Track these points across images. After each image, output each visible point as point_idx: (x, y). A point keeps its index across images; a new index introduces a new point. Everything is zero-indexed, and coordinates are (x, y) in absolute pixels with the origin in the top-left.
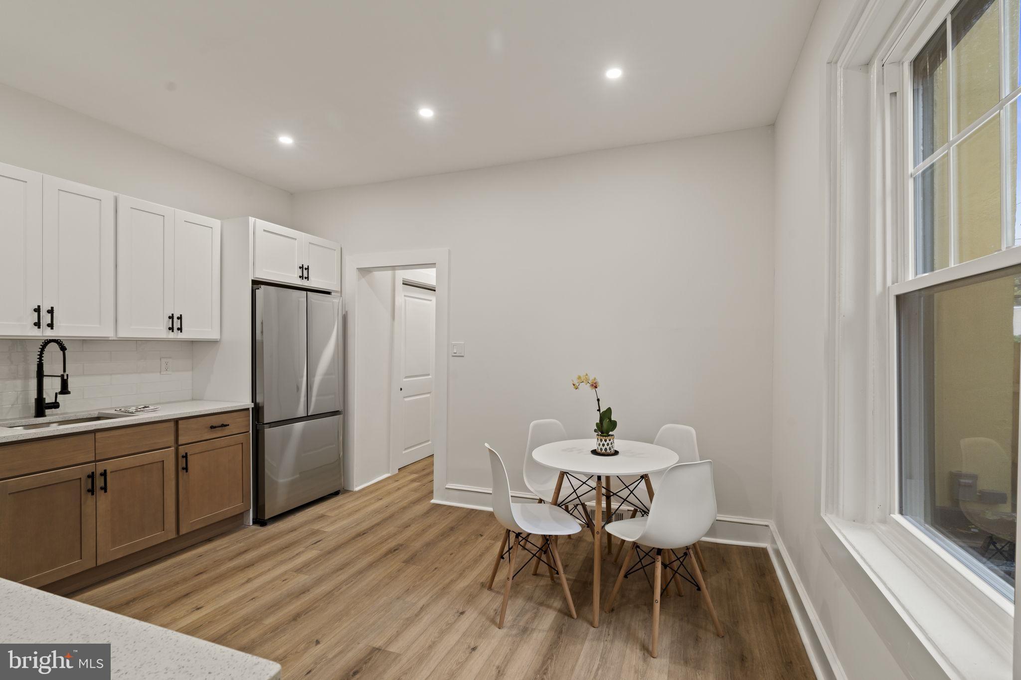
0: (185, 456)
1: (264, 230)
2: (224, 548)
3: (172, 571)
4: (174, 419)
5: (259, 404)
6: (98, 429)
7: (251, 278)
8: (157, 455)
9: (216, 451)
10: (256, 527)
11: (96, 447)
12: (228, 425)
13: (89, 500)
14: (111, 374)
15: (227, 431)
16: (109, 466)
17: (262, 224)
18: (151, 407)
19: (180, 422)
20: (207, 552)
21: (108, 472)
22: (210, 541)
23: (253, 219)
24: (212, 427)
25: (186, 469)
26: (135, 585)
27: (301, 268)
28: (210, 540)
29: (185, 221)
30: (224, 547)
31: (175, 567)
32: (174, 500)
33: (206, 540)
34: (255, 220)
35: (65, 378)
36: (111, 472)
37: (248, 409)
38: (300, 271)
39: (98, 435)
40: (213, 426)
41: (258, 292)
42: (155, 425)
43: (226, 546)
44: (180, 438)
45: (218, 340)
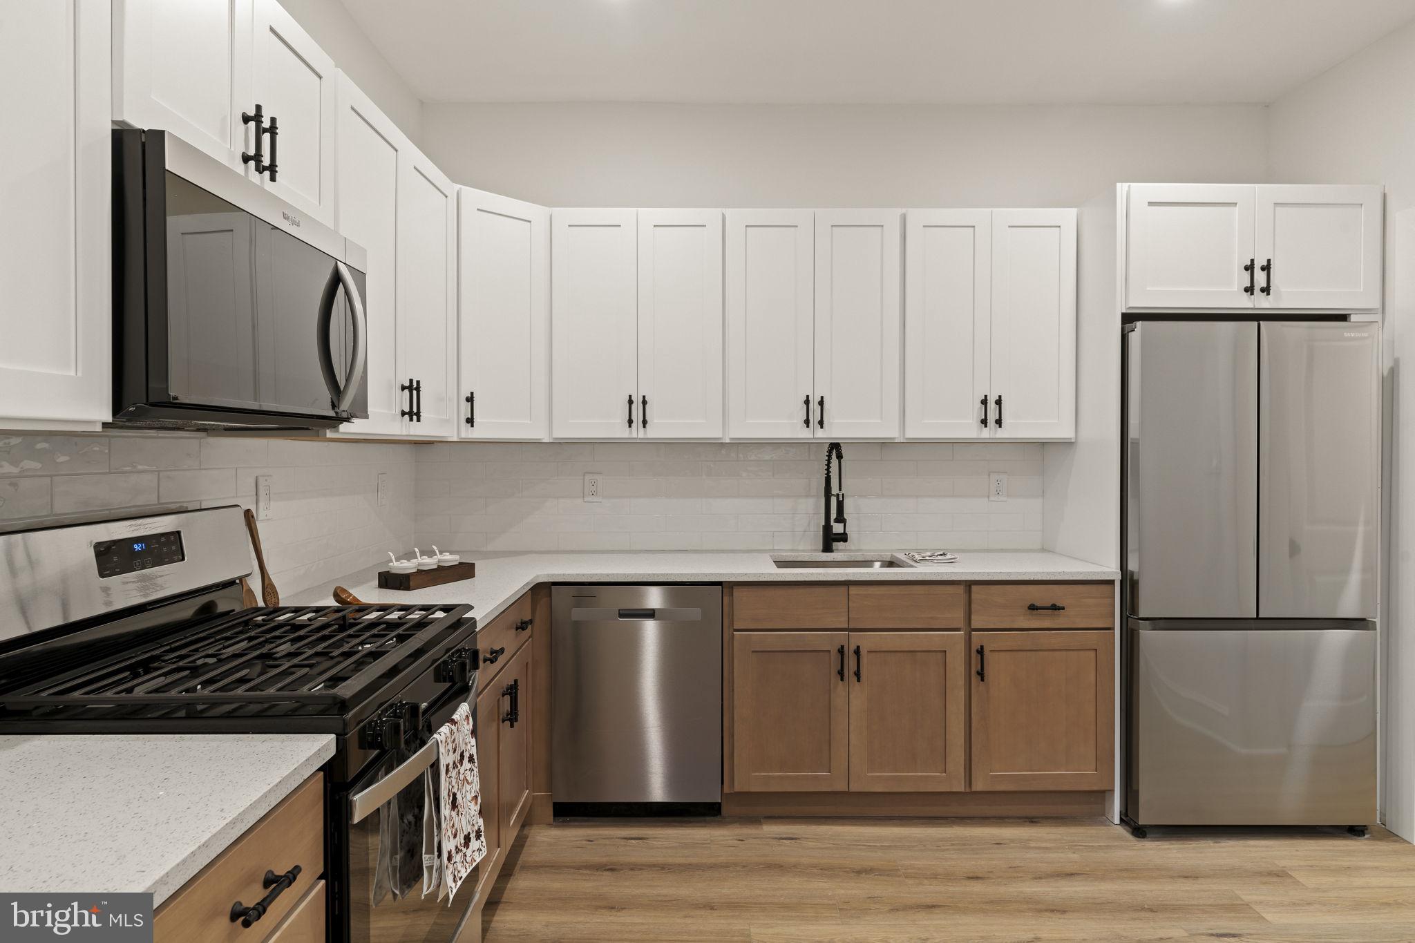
0: (981, 651)
1: (1150, 204)
2: (1044, 848)
3: (944, 850)
4: (966, 581)
5: (1132, 573)
6: (850, 581)
7: (1121, 309)
8: (935, 639)
9: (1041, 653)
10: (1123, 832)
11: (850, 609)
12: (1063, 608)
13: (841, 688)
14: (917, 497)
15: (1060, 620)
16: (866, 641)
17: (1143, 191)
18: (949, 556)
19: (974, 588)
20: (1012, 841)
21: (863, 652)
22: (1032, 822)
23: (1126, 185)
24: (1032, 608)
25: (981, 674)
26: (889, 847)
27: (1250, 268)
28: (1032, 820)
29: (1009, 226)
30: (1044, 845)
31: (953, 845)
32: (962, 726)
33: (1027, 818)
34: (1129, 186)
35: (841, 499)
36: (868, 651)
37: (1112, 582)
38: (1247, 275)
39: (854, 590)
40: (1034, 605)
41: (1135, 338)
42: (934, 587)
43: (1048, 845)
44: (973, 617)
45: (1073, 441)
